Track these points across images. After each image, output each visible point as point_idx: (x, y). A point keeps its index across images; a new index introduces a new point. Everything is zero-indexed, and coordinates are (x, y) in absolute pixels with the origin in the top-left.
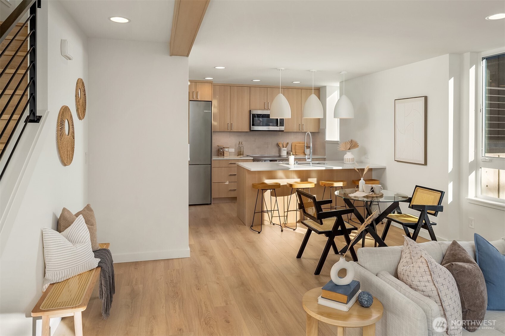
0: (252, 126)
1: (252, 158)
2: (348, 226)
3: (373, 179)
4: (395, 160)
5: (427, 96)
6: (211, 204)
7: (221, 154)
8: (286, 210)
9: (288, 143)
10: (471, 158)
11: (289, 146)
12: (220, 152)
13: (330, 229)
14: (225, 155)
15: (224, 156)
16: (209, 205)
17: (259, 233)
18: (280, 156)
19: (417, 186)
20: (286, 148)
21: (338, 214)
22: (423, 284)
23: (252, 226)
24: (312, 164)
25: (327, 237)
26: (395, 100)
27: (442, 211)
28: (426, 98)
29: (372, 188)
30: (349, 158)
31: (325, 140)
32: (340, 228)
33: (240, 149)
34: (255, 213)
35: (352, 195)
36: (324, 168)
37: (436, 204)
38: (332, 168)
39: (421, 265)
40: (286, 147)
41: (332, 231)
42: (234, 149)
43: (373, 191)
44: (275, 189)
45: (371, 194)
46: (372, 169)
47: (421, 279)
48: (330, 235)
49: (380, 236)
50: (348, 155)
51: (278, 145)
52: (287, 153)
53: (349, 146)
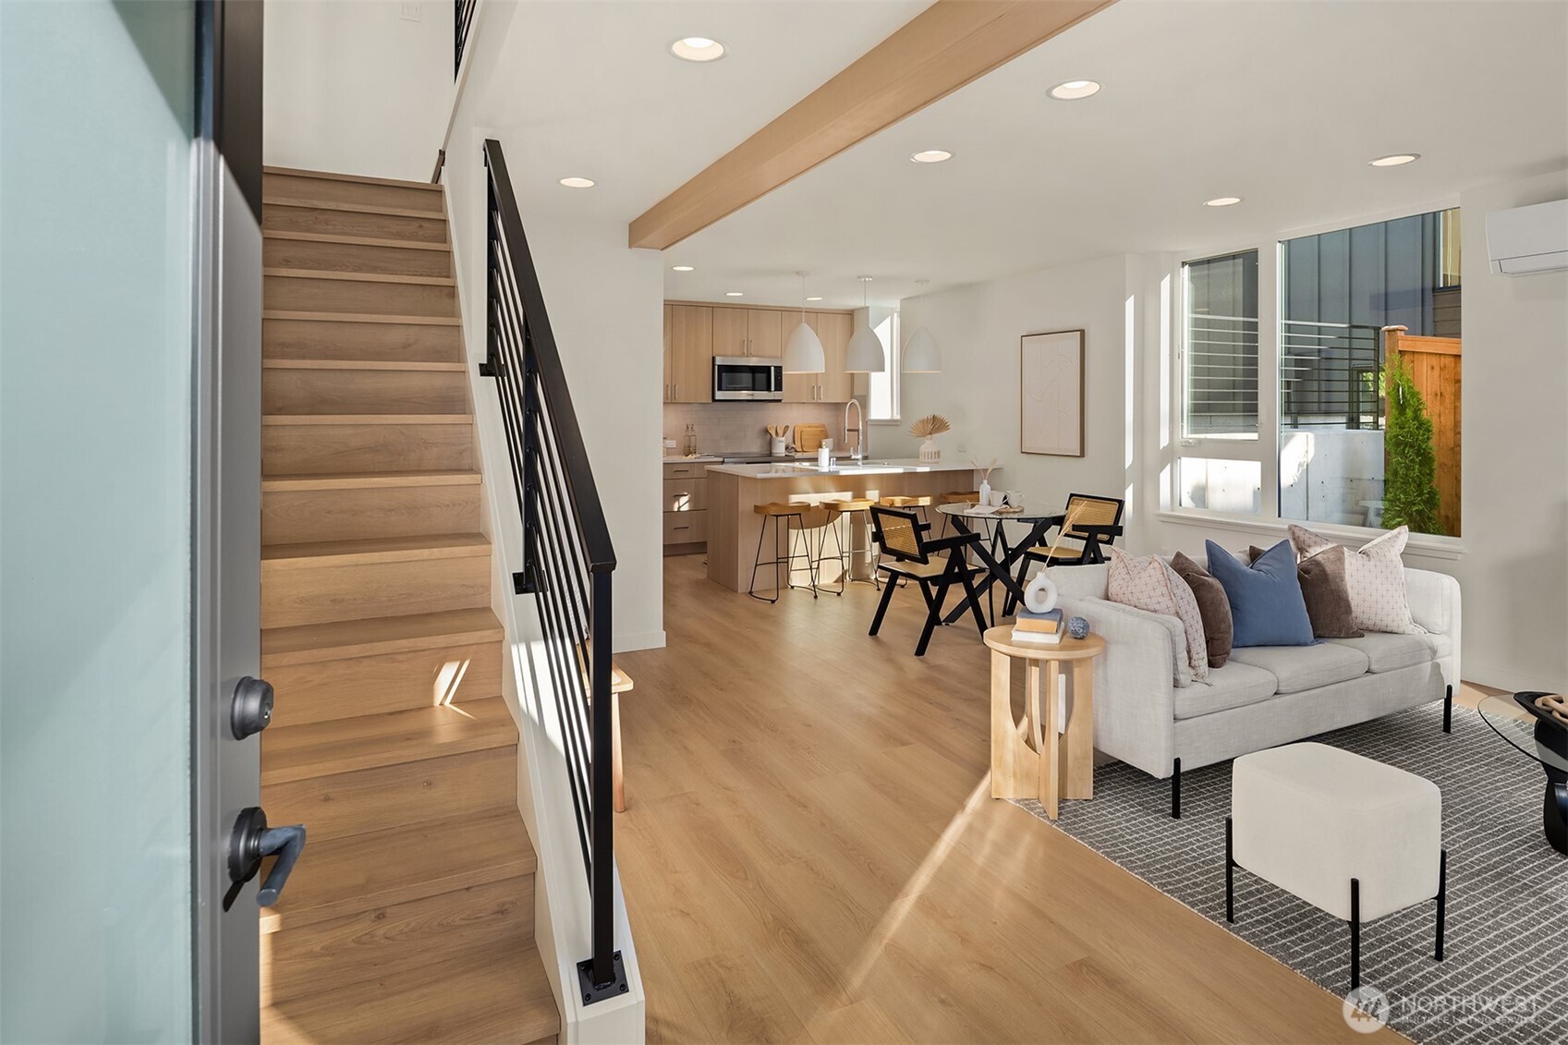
0: (719, 390)
1: (721, 459)
4: (1023, 452)
5: (1084, 328)
8: (815, 557)
9: (787, 427)
10: (1164, 441)
11: (789, 433)
17: (773, 602)
18: (770, 454)
19: (1072, 495)
20: (784, 438)
21: (951, 545)
22: (1154, 600)
26: (1021, 338)
27: (1121, 535)
28: (1082, 332)
29: (1005, 498)
30: (931, 452)
31: (868, 417)
32: (956, 570)
33: (690, 441)
35: (969, 512)
36: (900, 470)
37: (1110, 522)
39: (1152, 572)
40: (784, 434)
41: (946, 575)
42: (675, 441)
43: (1006, 503)
44: (800, 514)
45: (1005, 508)
47: (1152, 593)
50: (928, 445)
51: (766, 431)
52: (786, 448)
53: (930, 427)
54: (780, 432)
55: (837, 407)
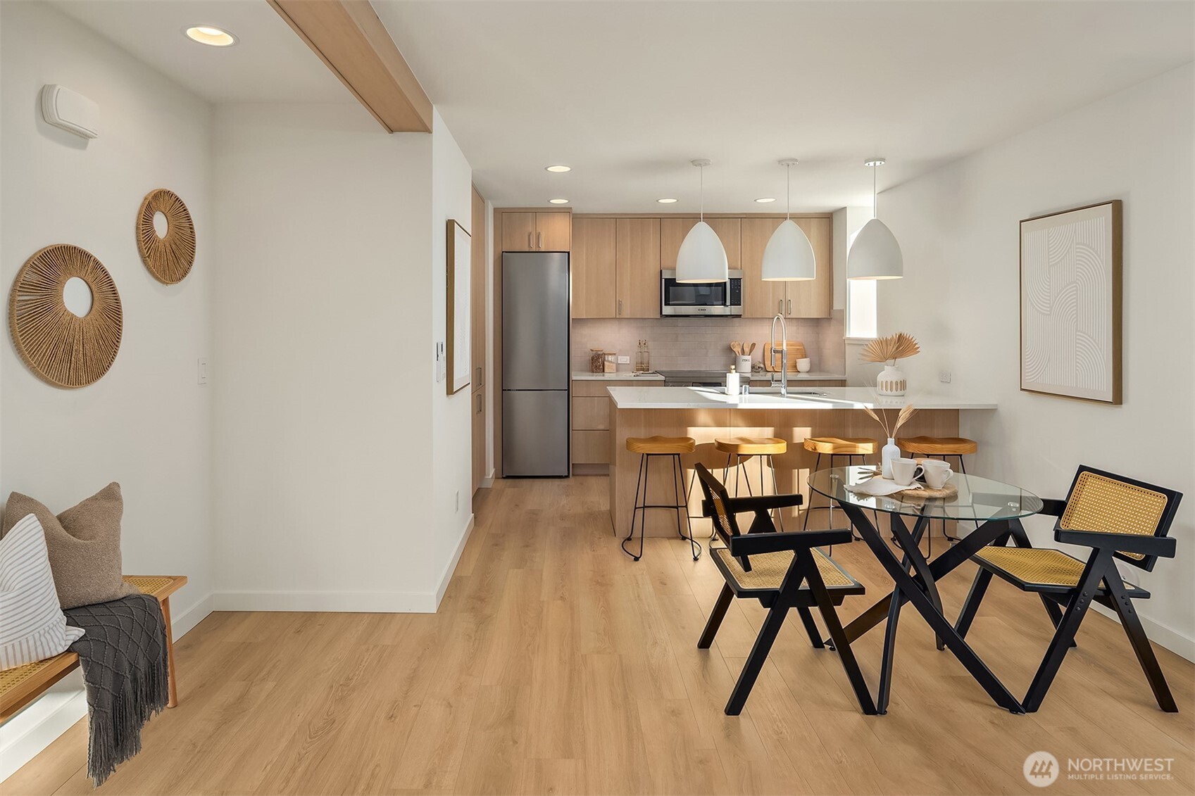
0: (665, 305)
1: (662, 378)
2: (832, 579)
3: (960, 437)
4: (1022, 389)
5: (1121, 201)
6: (567, 477)
7: (599, 369)
9: (754, 345)
11: (758, 351)
12: (597, 362)
13: (776, 583)
14: (606, 370)
15: (604, 371)
16: (562, 480)
17: (637, 559)
19: (1082, 469)
20: (750, 356)
21: (802, 544)
23: (629, 539)
24: (787, 393)
25: (765, 606)
26: (1021, 222)
28: (1118, 207)
29: (920, 470)
30: (891, 382)
31: (843, 335)
32: (805, 584)
33: (642, 357)
34: (636, 508)
36: (829, 406)
37: (1149, 531)
38: (852, 405)
40: (750, 352)
41: (781, 592)
42: (628, 358)
43: (922, 480)
44: (679, 455)
45: (915, 489)
46: (958, 410)
48: (775, 602)
49: (953, 621)
50: (887, 374)
51: (730, 349)
52: (753, 367)
53: (892, 349)
54: (747, 350)
55: (816, 323)
